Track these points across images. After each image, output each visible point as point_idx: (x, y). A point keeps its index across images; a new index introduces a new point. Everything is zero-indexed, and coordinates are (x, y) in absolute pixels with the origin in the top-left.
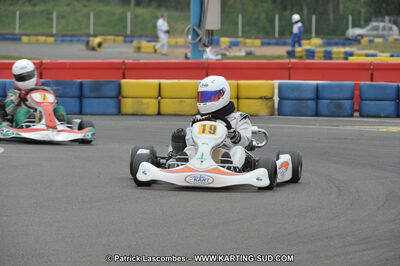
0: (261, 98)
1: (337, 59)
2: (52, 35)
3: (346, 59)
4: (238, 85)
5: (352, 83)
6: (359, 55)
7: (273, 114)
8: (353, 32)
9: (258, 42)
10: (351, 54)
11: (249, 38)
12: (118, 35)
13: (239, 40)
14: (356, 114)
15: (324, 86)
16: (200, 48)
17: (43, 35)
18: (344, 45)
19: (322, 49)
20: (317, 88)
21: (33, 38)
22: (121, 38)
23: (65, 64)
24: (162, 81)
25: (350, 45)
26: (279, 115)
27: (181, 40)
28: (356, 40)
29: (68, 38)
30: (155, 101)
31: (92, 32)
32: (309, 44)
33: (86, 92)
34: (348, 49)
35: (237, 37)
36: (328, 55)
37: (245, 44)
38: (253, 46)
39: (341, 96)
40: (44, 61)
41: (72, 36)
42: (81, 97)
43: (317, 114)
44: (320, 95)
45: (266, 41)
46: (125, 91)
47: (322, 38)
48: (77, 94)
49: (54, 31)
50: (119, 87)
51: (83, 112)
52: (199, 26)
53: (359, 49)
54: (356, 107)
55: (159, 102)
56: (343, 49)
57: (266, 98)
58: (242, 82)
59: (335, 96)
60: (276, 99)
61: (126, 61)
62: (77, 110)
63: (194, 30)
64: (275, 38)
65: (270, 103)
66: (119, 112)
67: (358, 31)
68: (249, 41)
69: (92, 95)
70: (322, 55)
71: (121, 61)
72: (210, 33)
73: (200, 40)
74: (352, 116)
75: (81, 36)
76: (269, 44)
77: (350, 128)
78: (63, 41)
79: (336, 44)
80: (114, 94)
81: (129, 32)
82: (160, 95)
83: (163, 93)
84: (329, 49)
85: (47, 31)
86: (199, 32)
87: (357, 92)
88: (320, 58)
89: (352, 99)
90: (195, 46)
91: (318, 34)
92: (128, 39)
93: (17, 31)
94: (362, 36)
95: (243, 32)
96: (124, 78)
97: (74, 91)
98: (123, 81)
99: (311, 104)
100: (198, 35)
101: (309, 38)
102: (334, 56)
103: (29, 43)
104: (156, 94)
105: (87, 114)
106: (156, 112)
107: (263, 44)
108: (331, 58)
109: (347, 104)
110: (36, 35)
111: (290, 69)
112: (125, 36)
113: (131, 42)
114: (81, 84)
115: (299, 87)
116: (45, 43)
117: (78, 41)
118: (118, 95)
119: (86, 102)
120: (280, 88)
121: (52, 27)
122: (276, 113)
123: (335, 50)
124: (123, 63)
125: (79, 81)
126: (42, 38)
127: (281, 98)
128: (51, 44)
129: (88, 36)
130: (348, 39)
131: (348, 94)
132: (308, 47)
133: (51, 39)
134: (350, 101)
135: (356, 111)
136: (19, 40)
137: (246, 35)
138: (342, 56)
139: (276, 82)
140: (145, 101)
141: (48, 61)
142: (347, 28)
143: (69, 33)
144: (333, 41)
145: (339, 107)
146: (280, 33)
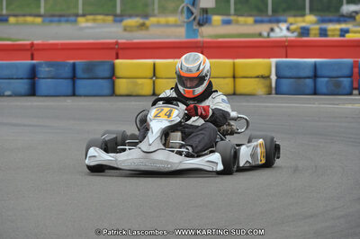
0: (258, 77)
1: (333, 36)
2: (39, 16)
3: (343, 36)
4: (234, 64)
5: (350, 60)
6: (355, 32)
7: (270, 94)
8: (347, 8)
9: (250, 20)
10: (347, 31)
11: (242, 15)
12: (107, 15)
13: (232, 18)
14: (356, 92)
15: (322, 64)
16: (195, 27)
17: (30, 15)
18: (339, 21)
19: (317, 27)
20: (315, 66)
21: (21, 19)
22: (110, 18)
23: (57, 44)
24: (157, 61)
25: (345, 22)
26: (277, 94)
27: (172, 19)
28: (351, 17)
29: (56, 19)
30: (150, 82)
31: (80, 12)
32: (304, 21)
33: (79, 73)
34: (343, 26)
35: (229, 15)
36: (323, 33)
37: (237, 22)
38: (246, 24)
39: (339, 74)
40: (35, 42)
41: (61, 16)
42: (74, 78)
43: (315, 93)
44: (319, 73)
45: (259, 18)
46: (119, 72)
47: (316, 15)
48: (70, 75)
49: (42, 11)
50: (113, 67)
51: (77, 93)
52: (193, 4)
53: (355, 26)
54: (355, 85)
55: (154, 82)
56: (338, 26)
57: (263, 77)
58: (237, 61)
59: (334, 74)
60: (274, 77)
61: (120, 41)
62: (70, 91)
63: (188, 8)
64: (267, 15)
65: (267, 82)
66: (113, 93)
67: (352, 8)
68: (241, 19)
69: (86, 76)
70: (317, 32)
71: (114, 41)
72: (205, 11)
73: (194, 19)
74: (351, 94)
75: (69, 16)
76: (262, 22)
77: (350, 106)
78: (51, 21)
79: (330, 21)
80: (107, 74)
81: (118, 11)
82: (154, 75)
83: (158, 74)
84: (324, 26)
85: (34, 12)
86: (194, 10)
87: (356, 70)
88: (315, 35)
89: (350, 77)
90: (189, 24)
91: (312, 11)
92: (118, 18)
93: (4, 12)
94: (357, 13)
95: (235, 10)
96: (117, 58)
97: (67, 72)
98: (118, 62)
99: (309, 82)
100: (192, 14)
101: (303, 15)
102: (329, 33)
103: (17, 24)
104: (151, 74)
105: (80, 96)
106: (151, 92)
107: (256, 22)
108: (326, 35)
109: (346, 82)
110: (24, 15)
111: (286, 47)
112: (115, 15)
113: (121, 21)
114: (74, 65)
115: (297, 65)
116: (33, 24)
117: (67, 21)
118: (112, 76)
119: (79, 83)
120: (278, 66)
121: (39, 7)
122: (274, 92)
123: (331, 27)
124: (117, 43)
125: (72, 61)
126: (29, 19)
127: (279, 77)
128: (38, 24)
129: (77, 15)
130: (343, 16)
131: (347, 72)
132: (303, 25)
133: (39, 20)
134: (349, 79)
135: (356, 89)
136: (6, 20)
137: (238, 13)
138: (338, 33)
139: (274, 61)
140: (140, 81)
141: (39, 42)
142: (342, 4)
143: (57, 13)
144: (327, 18)
145: (338, 85)
146: (274, 11)
